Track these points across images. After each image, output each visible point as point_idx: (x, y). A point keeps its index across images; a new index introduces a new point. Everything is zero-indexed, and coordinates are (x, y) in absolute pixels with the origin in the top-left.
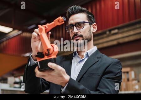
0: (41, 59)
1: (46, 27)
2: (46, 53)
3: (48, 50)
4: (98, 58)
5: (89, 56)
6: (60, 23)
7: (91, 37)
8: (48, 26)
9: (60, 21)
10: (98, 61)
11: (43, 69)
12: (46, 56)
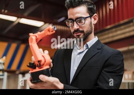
0: (33, 70)
1: (36, 37)
2: (38, 65)
3: (39, 61)
4: (98, 49)
5: (89, 48)
6: (51, 32)
7: (92, 30)
8: (38, 35)
9: (51, 31)
10: (98, 52)
11: (35, 81)
12: (37, 68)
